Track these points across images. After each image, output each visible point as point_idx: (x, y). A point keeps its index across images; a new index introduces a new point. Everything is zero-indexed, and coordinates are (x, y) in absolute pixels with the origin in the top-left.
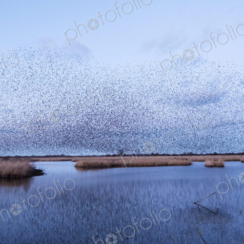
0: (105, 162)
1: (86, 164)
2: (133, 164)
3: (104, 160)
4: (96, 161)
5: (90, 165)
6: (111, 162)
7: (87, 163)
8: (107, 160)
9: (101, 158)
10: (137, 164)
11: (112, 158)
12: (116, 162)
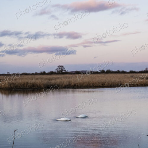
0: (38, 82)
1: (12, 86)
2: (75, 85)
3: (37, 79)
4: (26, 81)
5: (17, 86)
6: (46, 82)
7: (13, 83)
8: (42, 79)
9: (33, 76)
10: (80, 84)
11: (48, 76)
12: (53, 82)
